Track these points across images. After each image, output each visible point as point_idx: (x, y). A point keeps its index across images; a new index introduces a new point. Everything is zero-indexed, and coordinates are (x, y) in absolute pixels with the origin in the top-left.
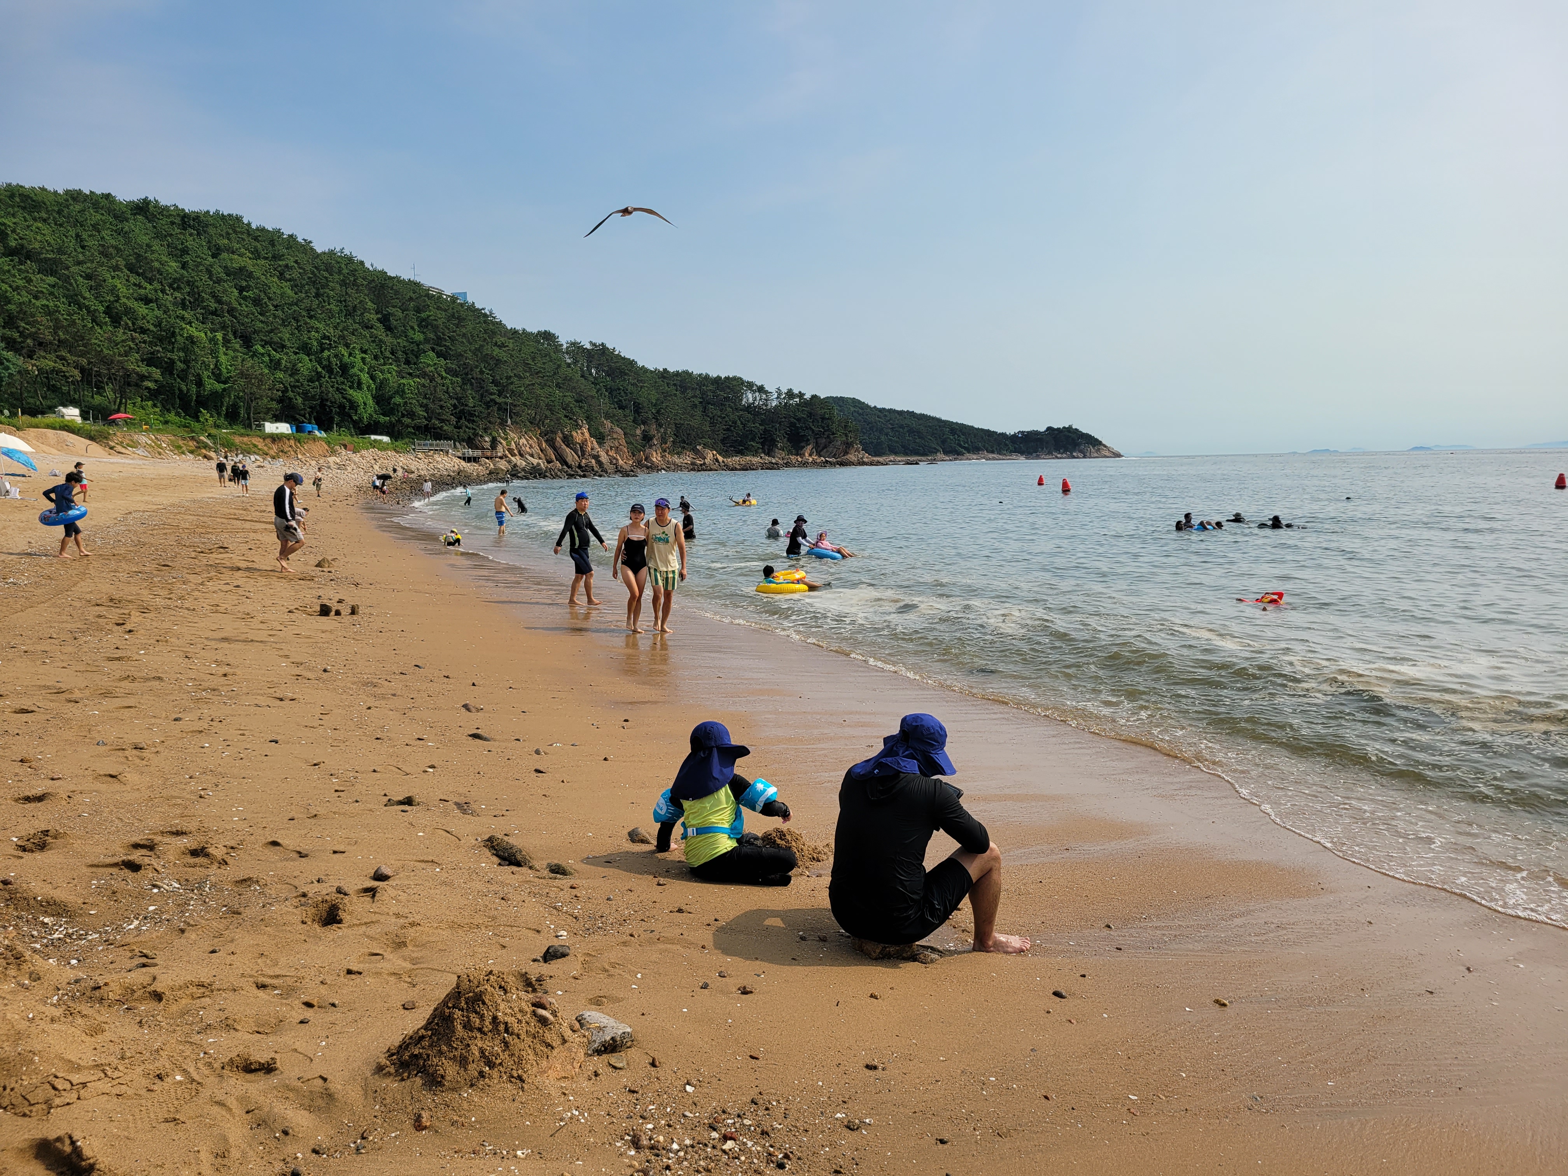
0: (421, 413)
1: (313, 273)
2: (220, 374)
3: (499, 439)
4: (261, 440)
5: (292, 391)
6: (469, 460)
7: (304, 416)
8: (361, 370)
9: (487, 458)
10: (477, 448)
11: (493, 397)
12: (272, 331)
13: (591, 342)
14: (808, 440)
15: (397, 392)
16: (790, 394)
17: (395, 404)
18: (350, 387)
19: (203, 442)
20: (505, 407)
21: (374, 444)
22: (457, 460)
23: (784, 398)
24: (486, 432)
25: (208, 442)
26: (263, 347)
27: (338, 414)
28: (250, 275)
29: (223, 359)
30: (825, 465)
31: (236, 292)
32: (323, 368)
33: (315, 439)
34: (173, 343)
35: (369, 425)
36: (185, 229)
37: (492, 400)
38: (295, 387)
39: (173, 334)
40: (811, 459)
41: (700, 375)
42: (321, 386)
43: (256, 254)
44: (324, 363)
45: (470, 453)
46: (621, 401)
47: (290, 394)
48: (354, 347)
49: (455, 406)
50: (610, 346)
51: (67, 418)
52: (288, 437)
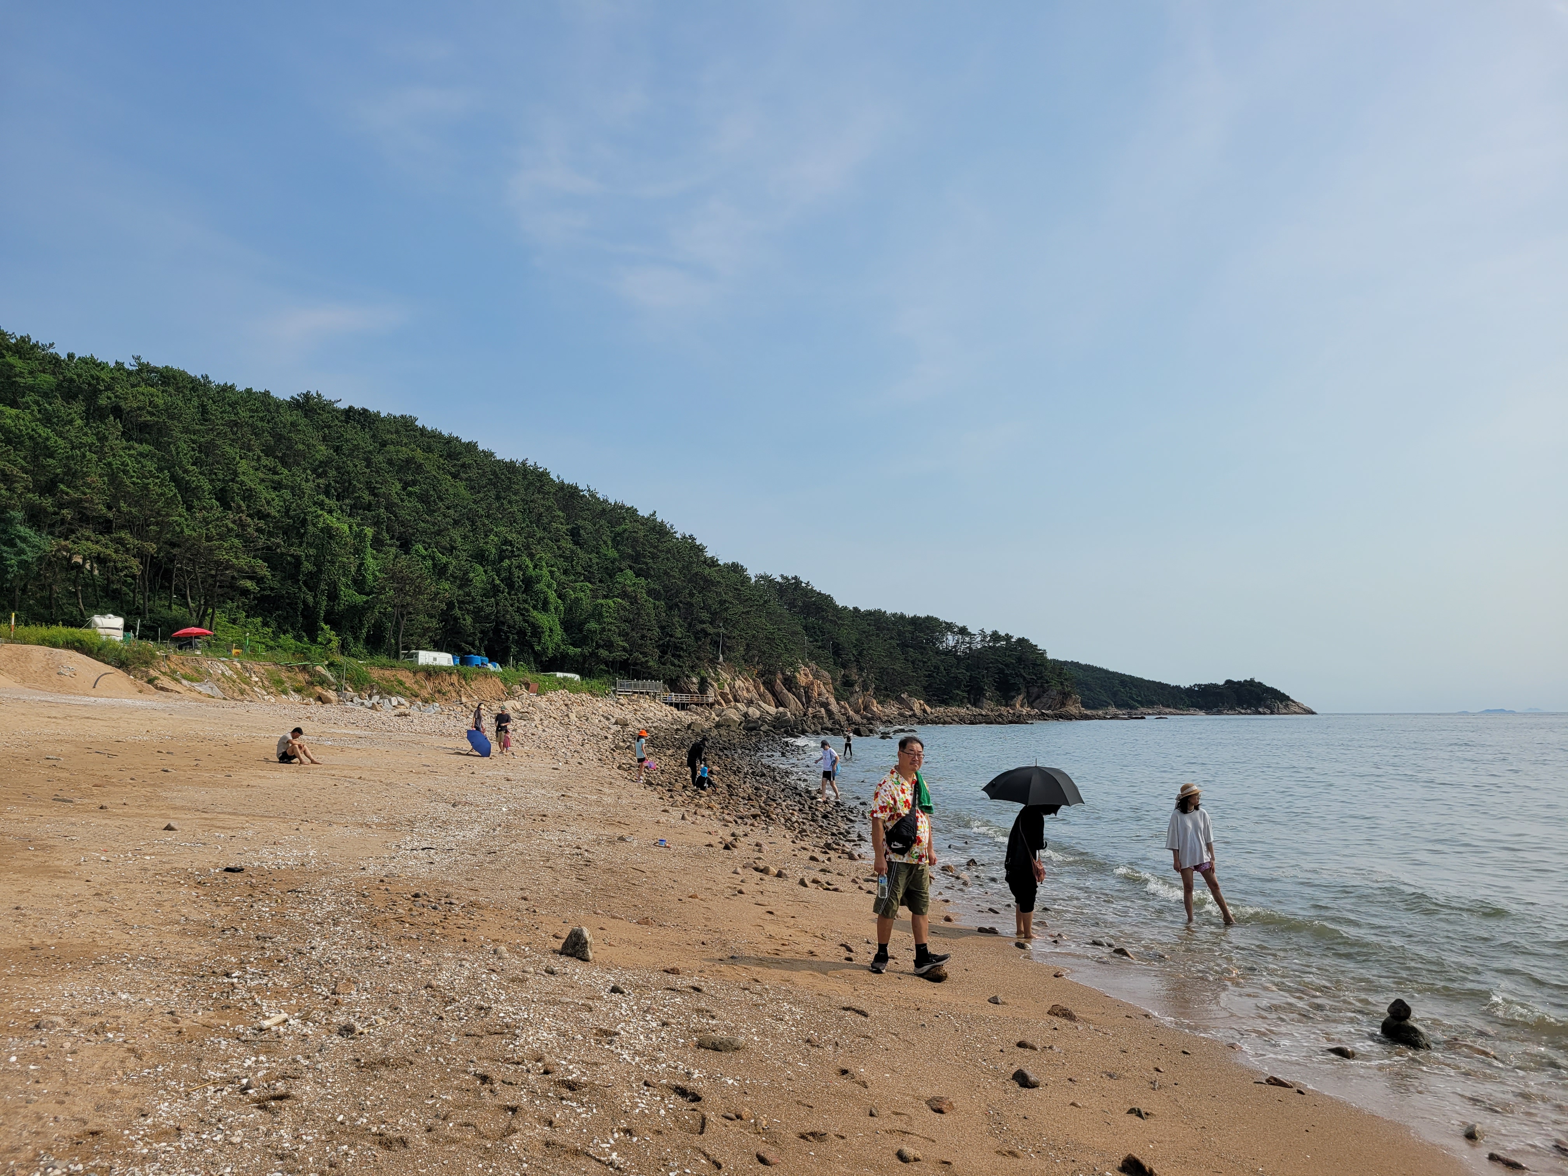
0: (621, 643)
2: (363, 582)
3: (709, 680)
4: (411, 675)
5: (460, 609)
6: (678, 707)
7: (472, 643)
8: (549, 586)
9: (697, 704)
11: (704, 626)
12: (439, 533)
14: (1019, 689)
15: (592, 615)
16: (995, 636)
17: (589, 630)
18: (535, 607)
19: (320, 675)
20: (717, 639)
21: (563, 684)
22: (668, 708)
23: (989, 641)
24: (693, 671)
25: (328, 674)
26: (426, 549)
27: (517, 642)
29: (370, 562)
30: (1043, 717)
31: (399, 486)
32: (502, 581)
33: (487, 675)
34: (303, 535)
35: (553, 660)
37: (703, 630)
38: (463, 602)
39: (304, 522)
40: (1024, 712)
42: (497, 604)
44: (504, 575)
45: (674, 697)
47: (457, 612)
48: (541, 558)
49: (659, 637)
52: (448, 671)
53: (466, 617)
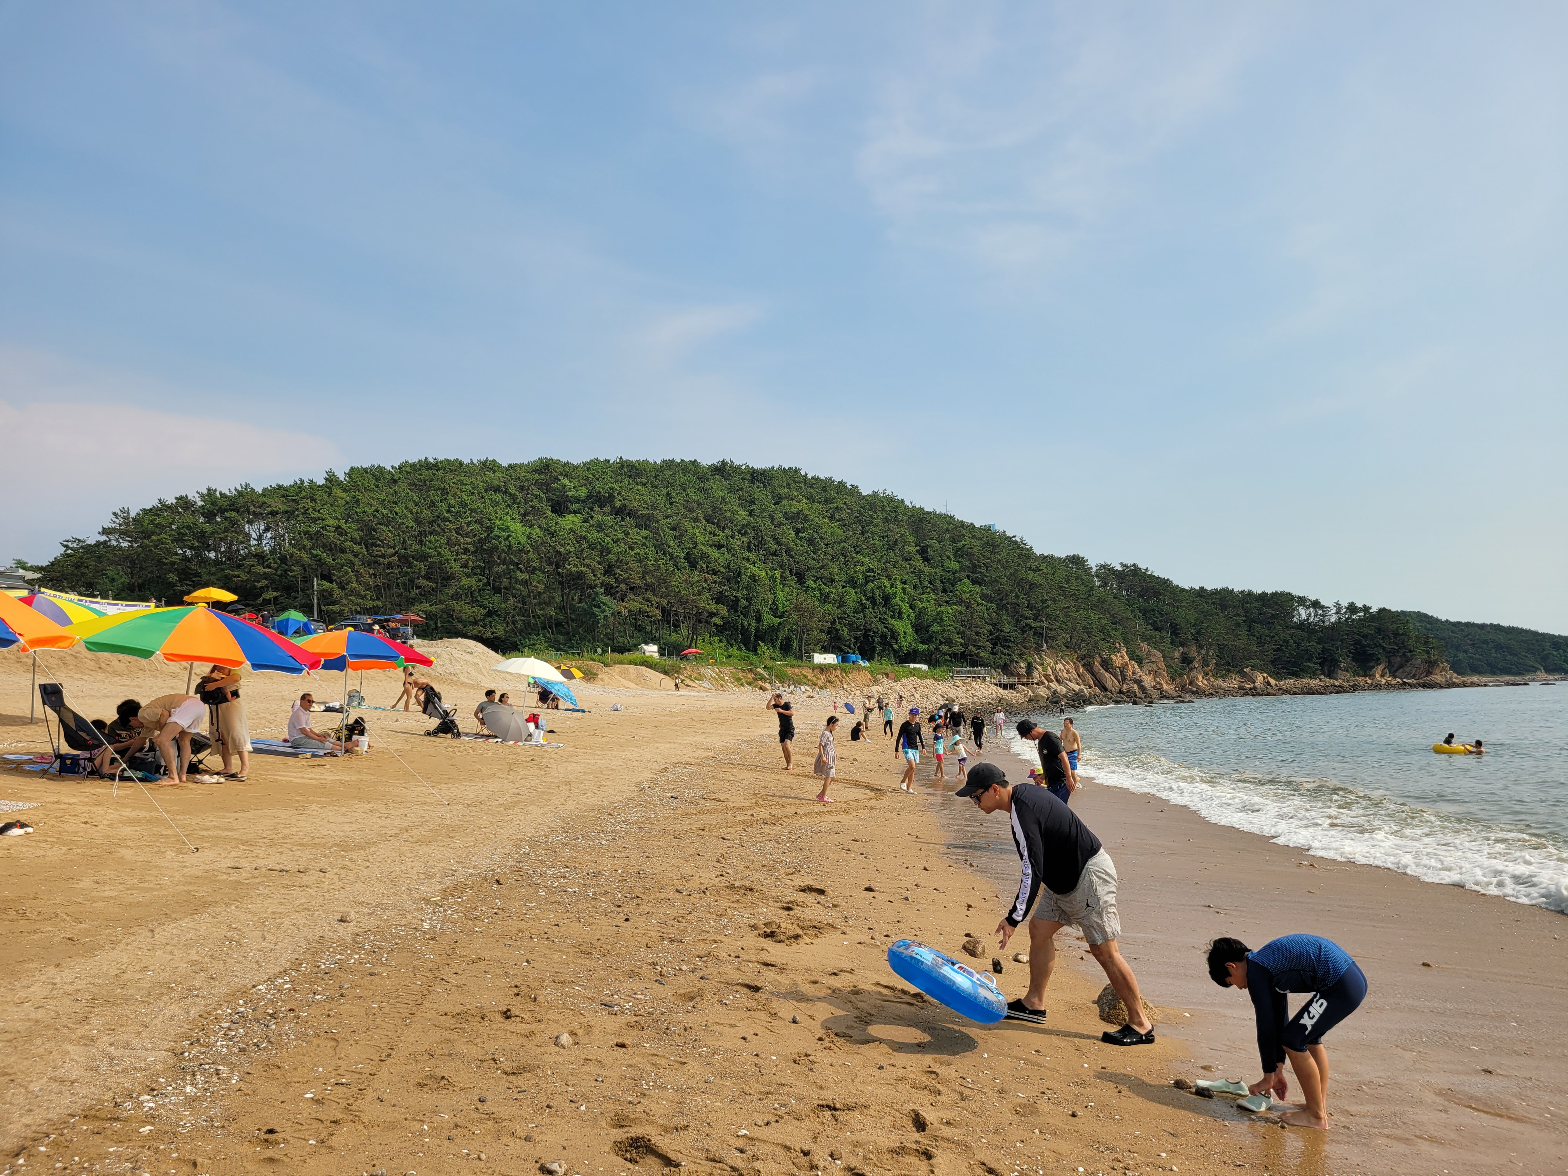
0: (958, 640)
1: (860, 512)
2: (777, 609)
3: (1035, 665)
4: (811, 671)
5: (840, 623)
6: (1006, 687)
7: (849, 647)
8: (902, 600)
9: (1023, 685)
10: (1013, 675)
11: (1028, 621)
12: (822, 567)
13: (1122, 564)
14: (1379, 659)
15: (935, 620)
16: (1352, 608)
17: (933, 632)
18: (892, 617)
19: (760, 674)
20: (1040, 631)
21: (915, 673)
22: (995, 688)
23: (1345, 613)
24: (1021, 658)
25: (765, 674)
26: (815, 582)
27: (880, 643)
28: (806, 518)
29: (780, 594)
30: (1404, 686)
31: (793, 534)
32: (867, 600)
33: (859, 669)
34: (739, 582)
35: (908, 653)
36: (753, 483)
37: (1027, 625)
38: (841, 618)
39: (739, 574)
40: (1384, 681)
41: (1242, 592)
42: (865, 617)
43: (811, 499)
44: (869, 594)
45: (1006, 679)
46: (1155, 622)
47: (838, 626)
48: (895, 579)
49: (991, 633)
50: (1142, 566)
51: (647, 654)
52: (834, 667)
53: (844, 628)
